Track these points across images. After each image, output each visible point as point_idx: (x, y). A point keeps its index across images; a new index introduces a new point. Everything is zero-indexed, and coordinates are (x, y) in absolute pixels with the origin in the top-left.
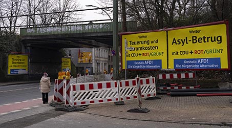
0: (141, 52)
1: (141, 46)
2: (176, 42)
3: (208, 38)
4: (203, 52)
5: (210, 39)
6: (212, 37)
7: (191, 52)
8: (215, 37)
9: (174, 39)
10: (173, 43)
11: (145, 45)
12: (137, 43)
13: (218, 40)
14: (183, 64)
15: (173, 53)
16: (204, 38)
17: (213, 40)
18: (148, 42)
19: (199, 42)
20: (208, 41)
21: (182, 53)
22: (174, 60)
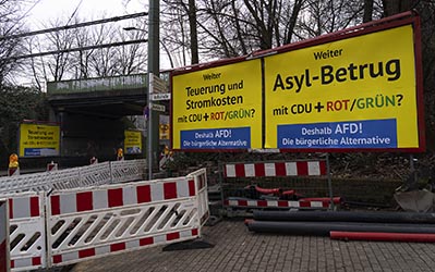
0: (209, 110)
1: (207, 96)
2: (282, 85)
3: (362, 68)
4: (350, 105)
5: (366, 71)
6: (372, 66)
7: (319, 107)
8: (380, 64)
9: (279, 77)
10: (276, 85)
11: (217, 95)
12: (201, 91)
13: (389, 72)
14: (300, 136)
15: (277, 111)
16: (352, 68)
17: (376, 72)
18: (222, 89)
19: (339, 80)
20: (362, 77)
21: (295, 109)
22: (278, 126)
